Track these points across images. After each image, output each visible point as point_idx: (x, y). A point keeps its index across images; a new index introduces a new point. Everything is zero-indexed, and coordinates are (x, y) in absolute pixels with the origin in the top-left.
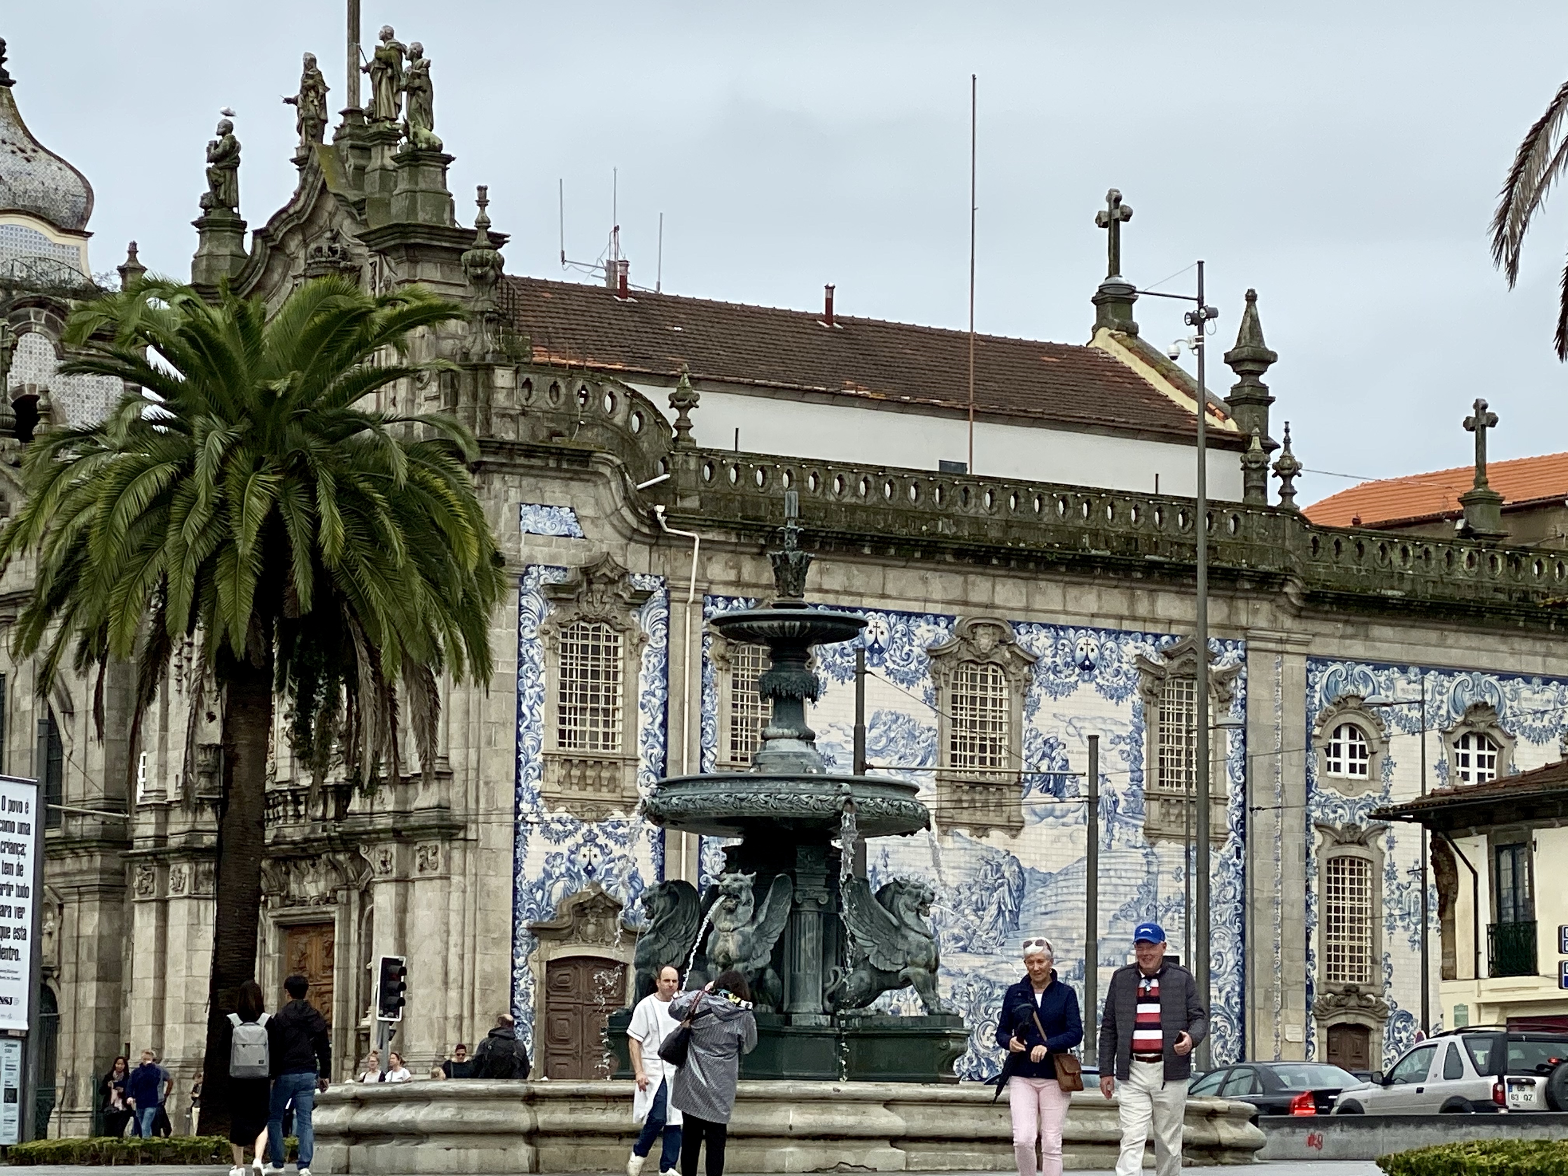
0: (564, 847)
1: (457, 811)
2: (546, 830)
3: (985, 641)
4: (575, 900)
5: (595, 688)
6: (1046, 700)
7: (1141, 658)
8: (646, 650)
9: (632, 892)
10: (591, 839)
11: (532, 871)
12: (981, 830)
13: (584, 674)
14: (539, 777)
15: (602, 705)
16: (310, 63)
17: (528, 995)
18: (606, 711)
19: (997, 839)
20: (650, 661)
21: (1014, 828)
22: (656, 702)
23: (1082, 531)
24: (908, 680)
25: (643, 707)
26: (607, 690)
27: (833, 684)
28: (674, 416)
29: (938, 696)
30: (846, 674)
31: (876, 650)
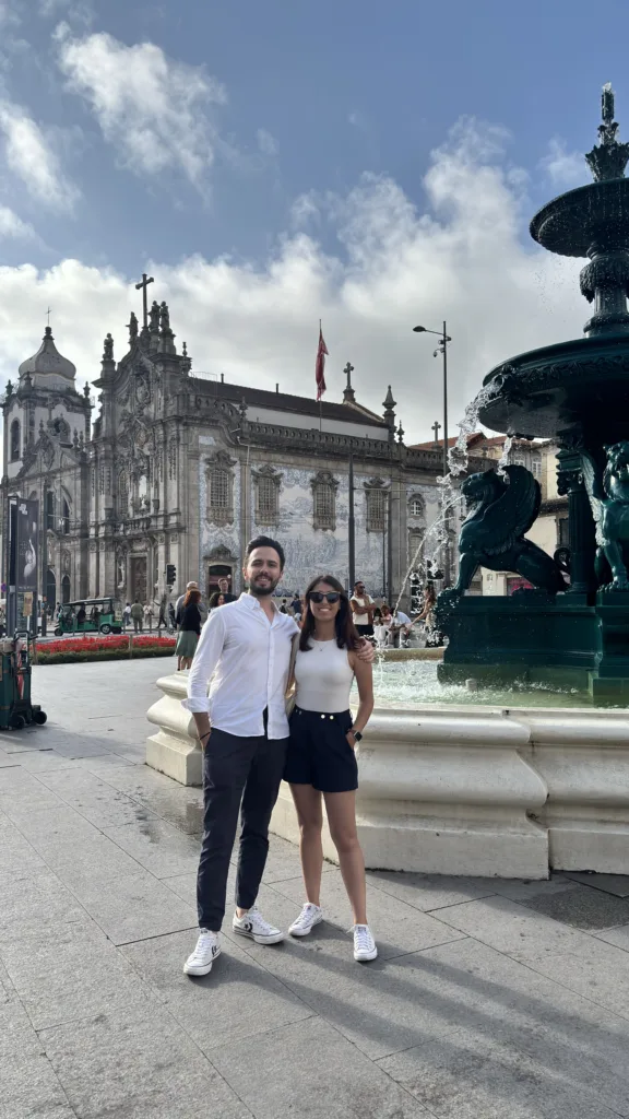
0: (213, 534)
1: (183, 525)
2: (208, 530)
3: (326, 477)
4: (216, 549)
5: (221, 489)
6: (341, 495)
7: (365, 484)
8: (235, 478)
9: (233, 547)
10: (221, 532)
11: (204, 541)
12: (325, 529)
13: (217, 485)
14: (205, 514)
15: (223, 494)
16: (133, 314)
17: (203, 576)
18: (224, 496)
19: (329, 532)
20: (236, 480)
21: (333, 529)
22: (238, 493)
23: (349, 447)
24: (306, 488)
25: (234, 494)
26: (224, 489)
27: (286, 490)
28: (241, 412)
29: (313, 493)
30: (289, 486)
31: (297, 480)
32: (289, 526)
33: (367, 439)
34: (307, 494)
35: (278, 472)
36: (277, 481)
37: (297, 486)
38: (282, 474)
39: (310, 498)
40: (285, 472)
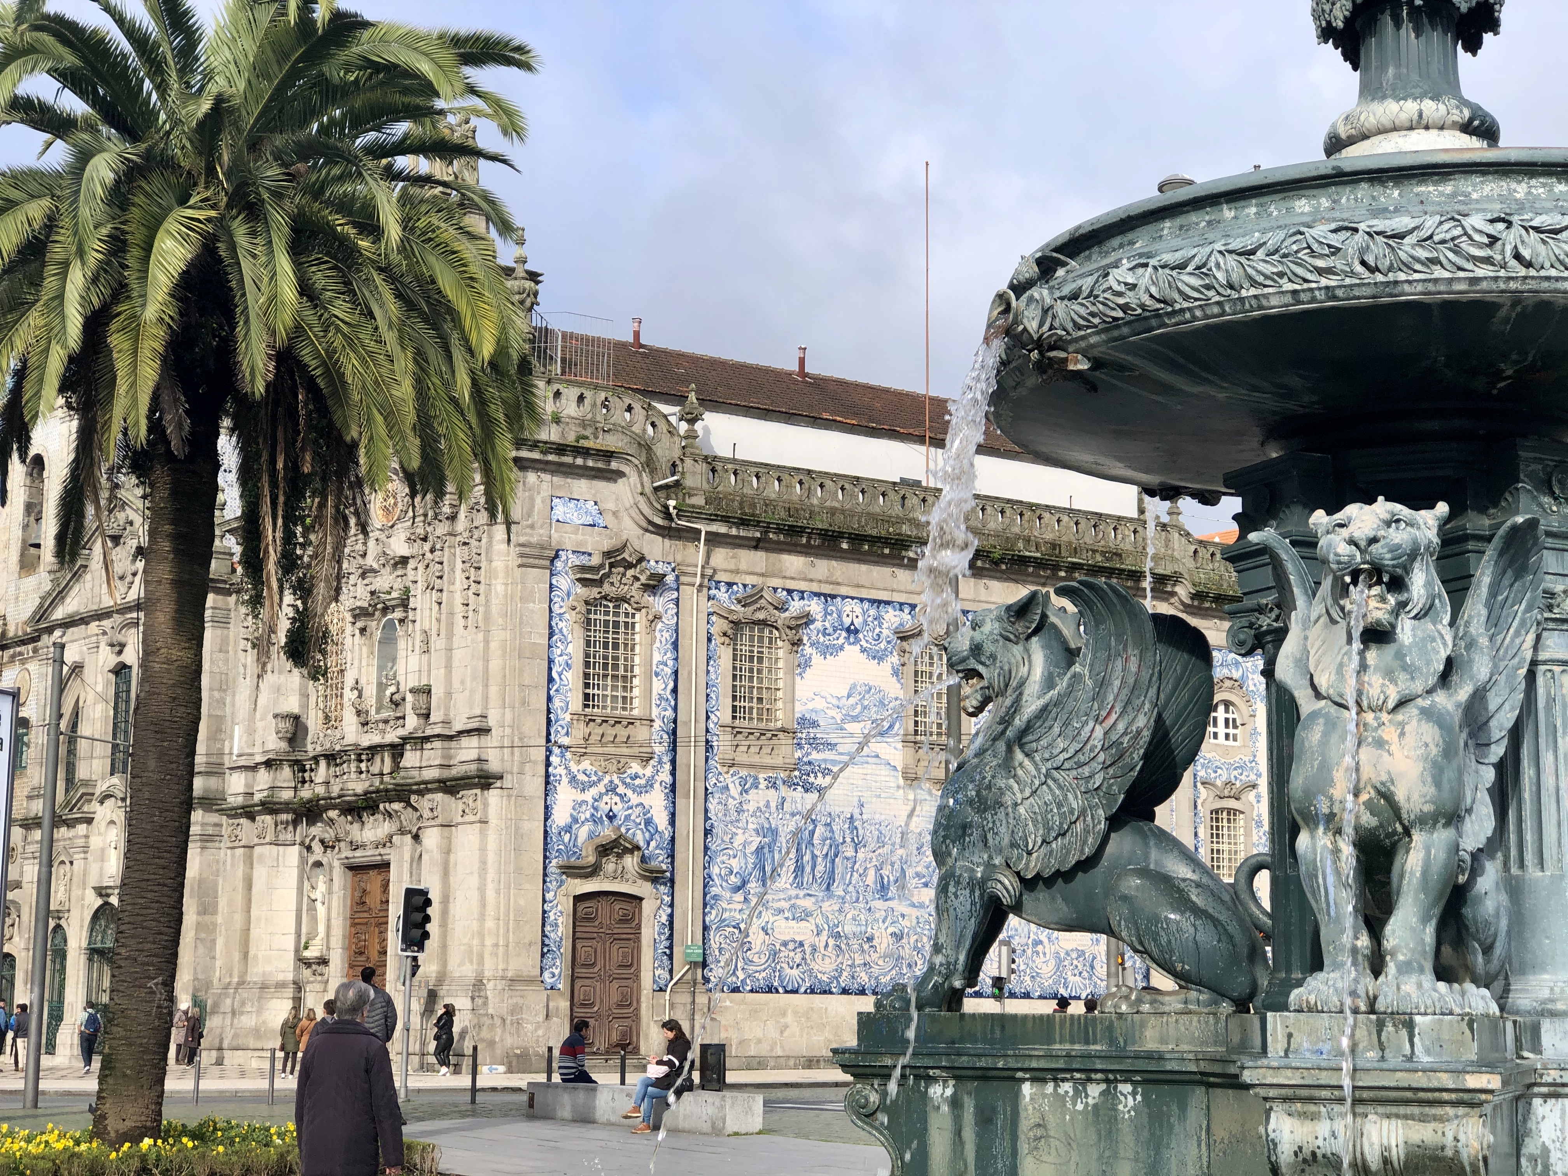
0: (589, 796)
1: (495, 763)
2: (573, 780)
4: (598, 841)
5: (615, 658)
8: (660, 626)
9: (647, 835)
11: (561, 816)
12: (939, 784)
13: (606, 645)
14: (567, 734)
15: (621, 672)
17: (557, 925)
18: (625, 677)
20: (663, 636)
22: (668, 671)
23: (1018, 537)
24: (878, 657)
25: (657, 675)
26: (626, 659)
27: (817, 659)
28: (683, 427)
29: (901, 672)
30: (827, 651)
31: (852, 631)
32: (826, 773)
33: (1070, 511)
34: (883, 676)
35: (797, 608)
36: (791, 634)
37: (852, 652)
38: (805, 615)
39: (894, 689)
40: (815, 607)
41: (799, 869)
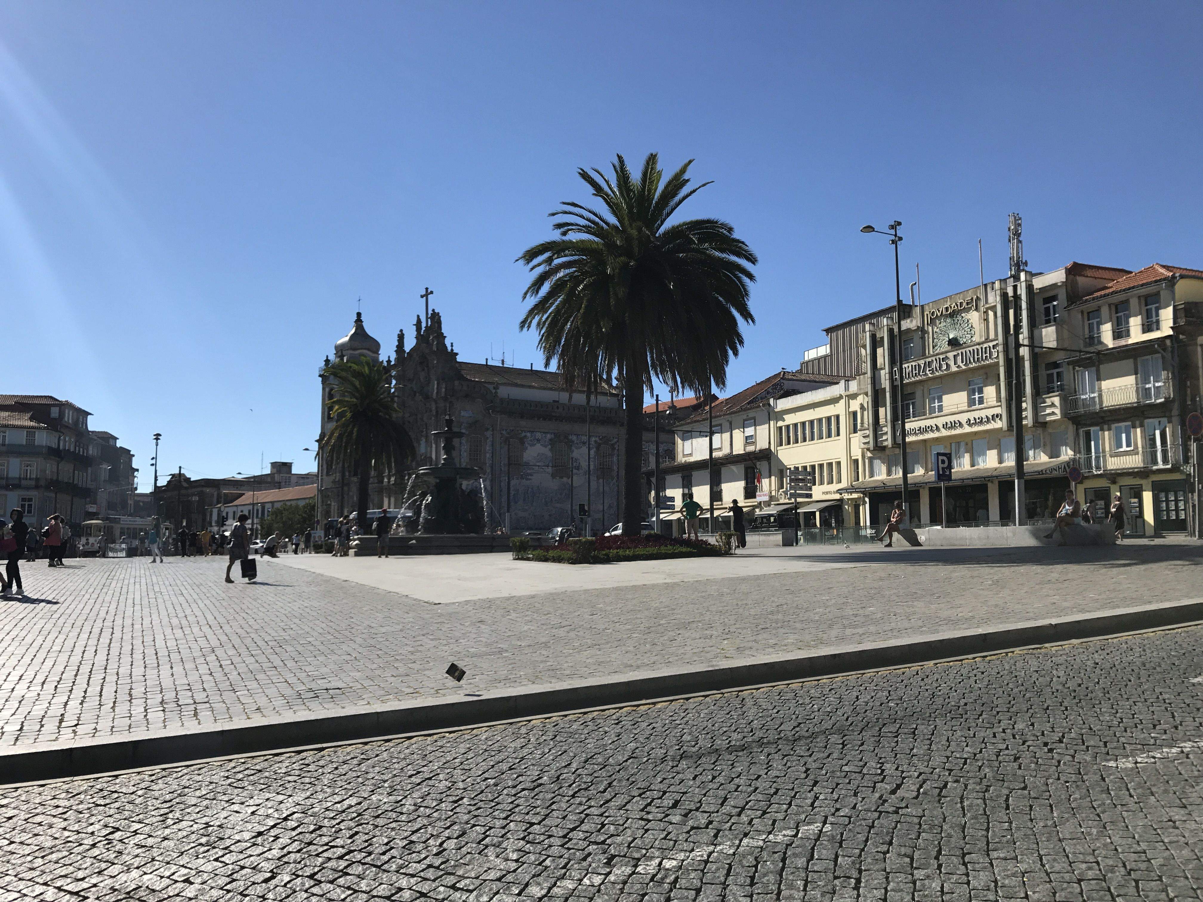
3: (562, 438)
6: (575, 450)
7: (596, 441)
8: (488, 440)
12: (562, 477)
16: (418, 316)
19: (565, 479)
20: (489, 442)
21: (568, 477)
24: (546, 446)
27: (529, 447)
28: (494, 391)
29: (551, 450)
30: (532, 445)
31: (538, 440)
32: (531, 475)
34: (546, 451)
35: (523, 434)
36: (522, 441)
37: (538, 445)
38: (525, 436)
39: (549, 454)
40: (528, 434)
41: (524, 500)
